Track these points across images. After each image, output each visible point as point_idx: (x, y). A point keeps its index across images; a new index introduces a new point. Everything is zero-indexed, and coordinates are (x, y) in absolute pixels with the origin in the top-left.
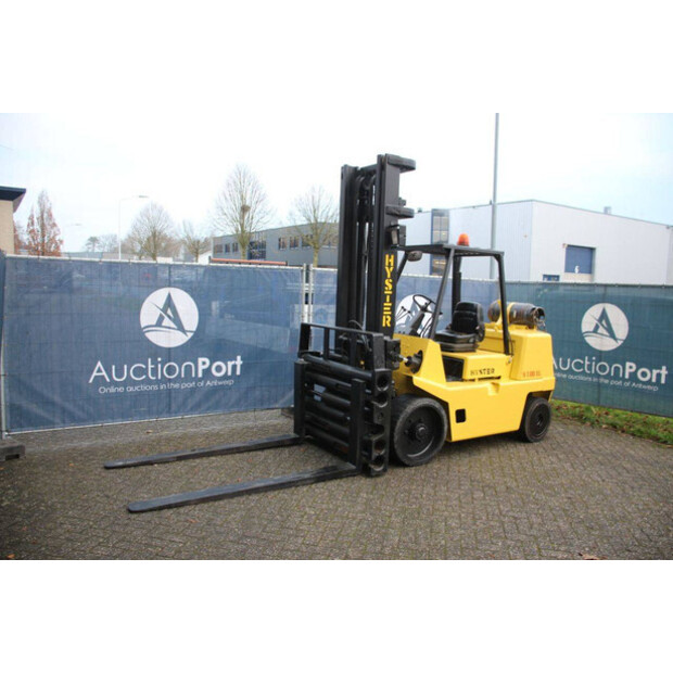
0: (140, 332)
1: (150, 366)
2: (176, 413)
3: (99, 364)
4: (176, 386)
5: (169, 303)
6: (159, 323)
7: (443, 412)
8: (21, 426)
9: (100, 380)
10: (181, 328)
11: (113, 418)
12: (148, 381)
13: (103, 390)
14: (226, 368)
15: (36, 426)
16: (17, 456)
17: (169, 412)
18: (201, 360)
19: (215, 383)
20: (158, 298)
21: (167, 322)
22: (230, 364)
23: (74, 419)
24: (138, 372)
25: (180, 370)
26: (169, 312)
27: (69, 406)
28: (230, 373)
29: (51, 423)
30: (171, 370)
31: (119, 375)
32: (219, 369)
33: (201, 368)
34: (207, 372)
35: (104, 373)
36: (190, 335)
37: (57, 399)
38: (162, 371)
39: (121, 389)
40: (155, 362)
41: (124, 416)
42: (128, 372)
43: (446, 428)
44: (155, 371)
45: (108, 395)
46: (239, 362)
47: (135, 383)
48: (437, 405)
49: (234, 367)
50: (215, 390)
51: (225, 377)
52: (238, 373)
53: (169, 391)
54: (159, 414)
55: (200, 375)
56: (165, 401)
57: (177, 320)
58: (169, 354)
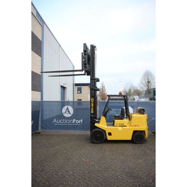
0: (62, 114)
1: (64, 120)
2: (69, 130)
3: (55, 119)
4: (69, 124)
5: (67, 108)
6: (66, 112)
7: (104, 133)
8: (42, 129)
9: (55, 122)
10: (70, 113)
11: (57, 129)
12: (63, 123)
13: (55, 124)
14: (79, 122)
15: (44, 129)
16: (39, 134)
17: (68, 130)
18: (74, 120)
19: (77, 124)
20: (65, 107)
21: (67, 112)
22: (80, 121)
23: (51, 129)
24: (62, 121)
25: (70, 121)
26: (68, 110)
27: (50, 126)
28: (80, 123)
29: (47, 129)
30: (68, 121)
31: (58, 121)
32: (77, 122)
33: (74, 121)
34: (75, 122)
35: (56, 121)
36: (72, 115)
37: (48, 125)
38: (66, 121)
39: (59, 124)
40: (65, 120)
41: (59, 129)
42: (60, 121)
43: (105, 136)
44: (65, 121)
45: (56, 125)
46: (82, 120)
47: (61, 123)
48: (102, 131)
49: (81, 121)
50: (77, 126)
51: (79, 123)
52: (82, 123)
53: (68, 126)
54: (65, 130)
55: (74, 123)
56: (67, 127)
57: (69, 112)
58: (68, 118)
